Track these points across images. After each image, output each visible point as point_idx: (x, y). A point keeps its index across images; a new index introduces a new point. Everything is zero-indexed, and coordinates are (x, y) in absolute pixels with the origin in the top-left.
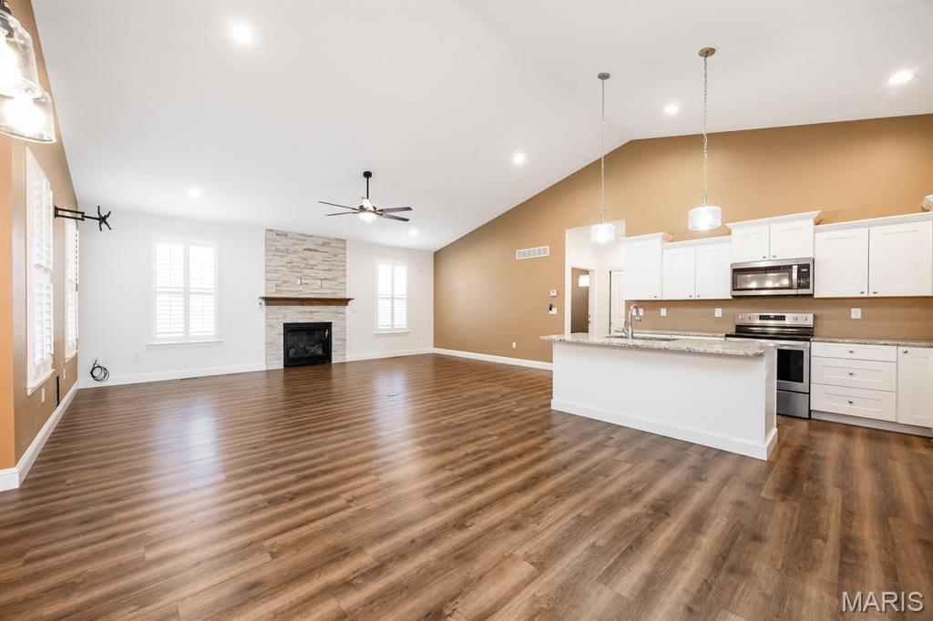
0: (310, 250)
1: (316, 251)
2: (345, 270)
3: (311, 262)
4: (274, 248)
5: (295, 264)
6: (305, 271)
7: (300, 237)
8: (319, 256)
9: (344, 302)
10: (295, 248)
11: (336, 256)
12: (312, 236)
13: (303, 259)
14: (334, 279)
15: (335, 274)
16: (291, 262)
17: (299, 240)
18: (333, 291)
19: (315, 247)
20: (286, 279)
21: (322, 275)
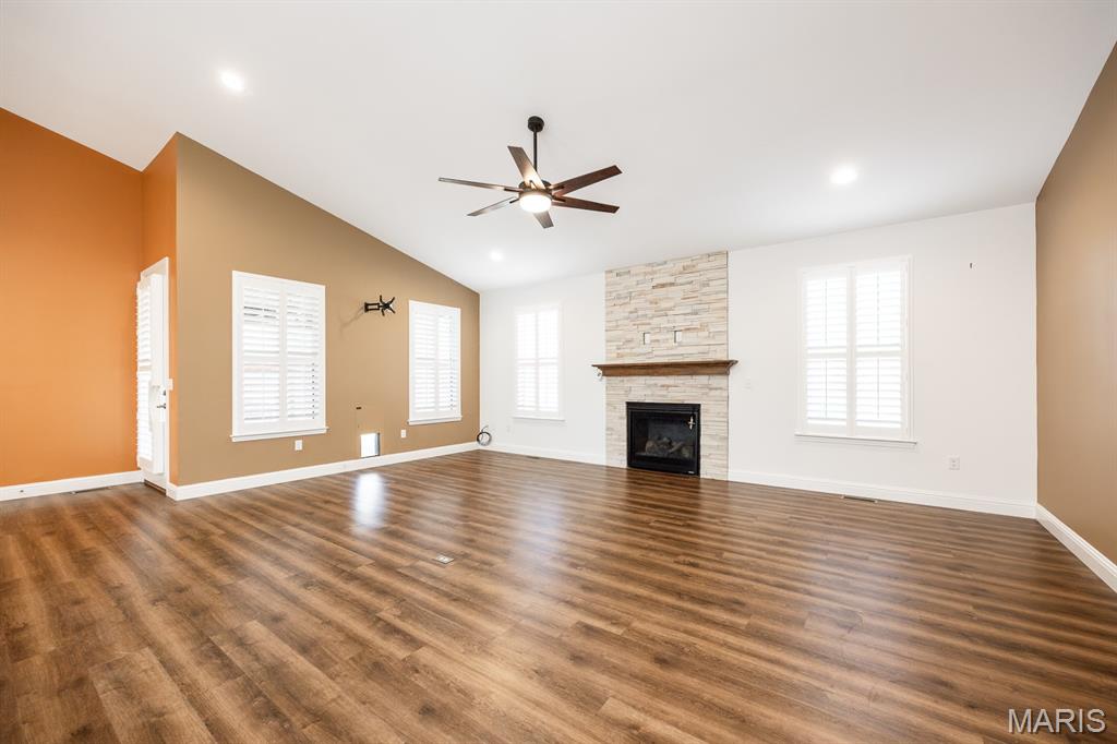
0: (663, 286)
1: (672, 284)
2: (726, 309)
3: (664, 305)
4: (614, 294)
5: (640, 313)
6: (656, 321)
7: (649, 269)
8: (676, 293)
9: (723, 367)
10: (640, 287)
11: (708, 285)
12: (665, 263)
13: (651, 303)
14: (703, 327)
15: (705, 317)
16: (636, 311)
17: (645, 274)
18: (701, 349)
19: (671, 280)
20: (629, 337)
21: (681, 323)
